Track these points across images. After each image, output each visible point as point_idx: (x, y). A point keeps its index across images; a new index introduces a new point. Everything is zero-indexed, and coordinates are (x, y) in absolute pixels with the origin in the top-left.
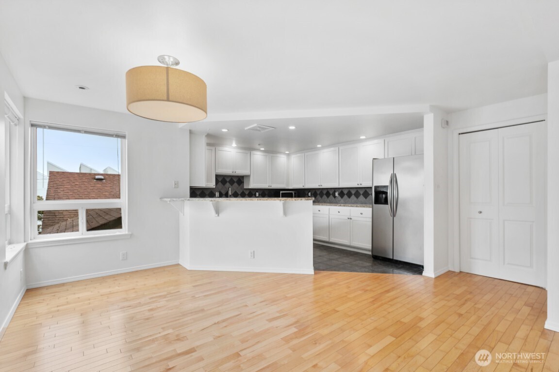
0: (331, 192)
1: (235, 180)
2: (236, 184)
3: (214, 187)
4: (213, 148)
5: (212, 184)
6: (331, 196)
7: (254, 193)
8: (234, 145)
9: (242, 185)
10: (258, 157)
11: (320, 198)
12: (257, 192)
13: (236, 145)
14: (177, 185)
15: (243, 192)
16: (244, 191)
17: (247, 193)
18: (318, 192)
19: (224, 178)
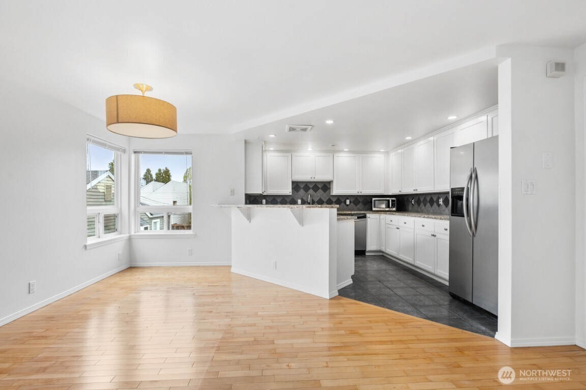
0: (435, 199)
1: (320, 186)
2: (320, 191)
3: (291, 194)
4: (289, 155)
5: (288, 191)
6: (435, 204)
7: (343, 200)
8: (310, 149)
9: (328, 191)
10: (344, 160)
11: (424, 207)
12: (348, 199)
13: (311, 149)
14: (233, 192)
15: (329, 199)
16: (331, 198)
17: (334, 200)
18: (422, 199)
19: (306, 184)
